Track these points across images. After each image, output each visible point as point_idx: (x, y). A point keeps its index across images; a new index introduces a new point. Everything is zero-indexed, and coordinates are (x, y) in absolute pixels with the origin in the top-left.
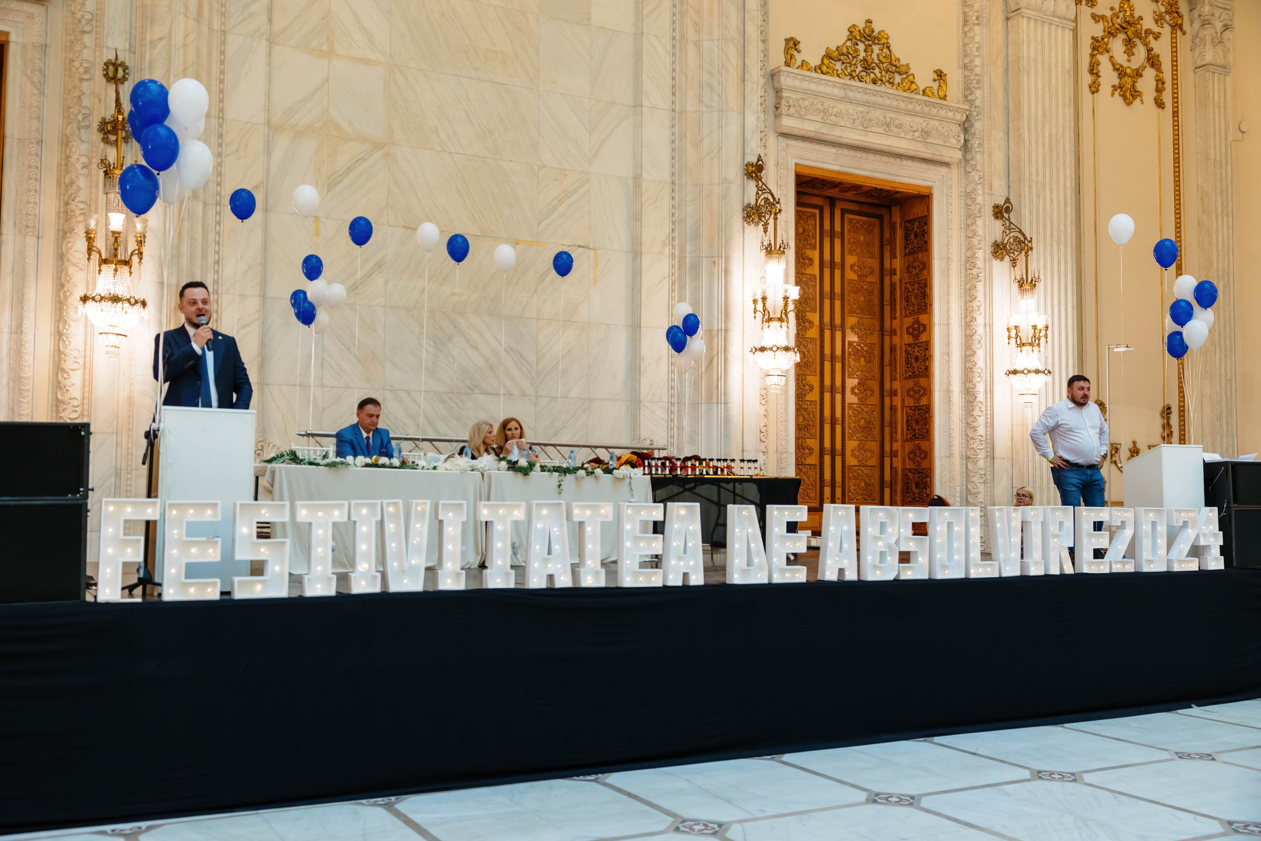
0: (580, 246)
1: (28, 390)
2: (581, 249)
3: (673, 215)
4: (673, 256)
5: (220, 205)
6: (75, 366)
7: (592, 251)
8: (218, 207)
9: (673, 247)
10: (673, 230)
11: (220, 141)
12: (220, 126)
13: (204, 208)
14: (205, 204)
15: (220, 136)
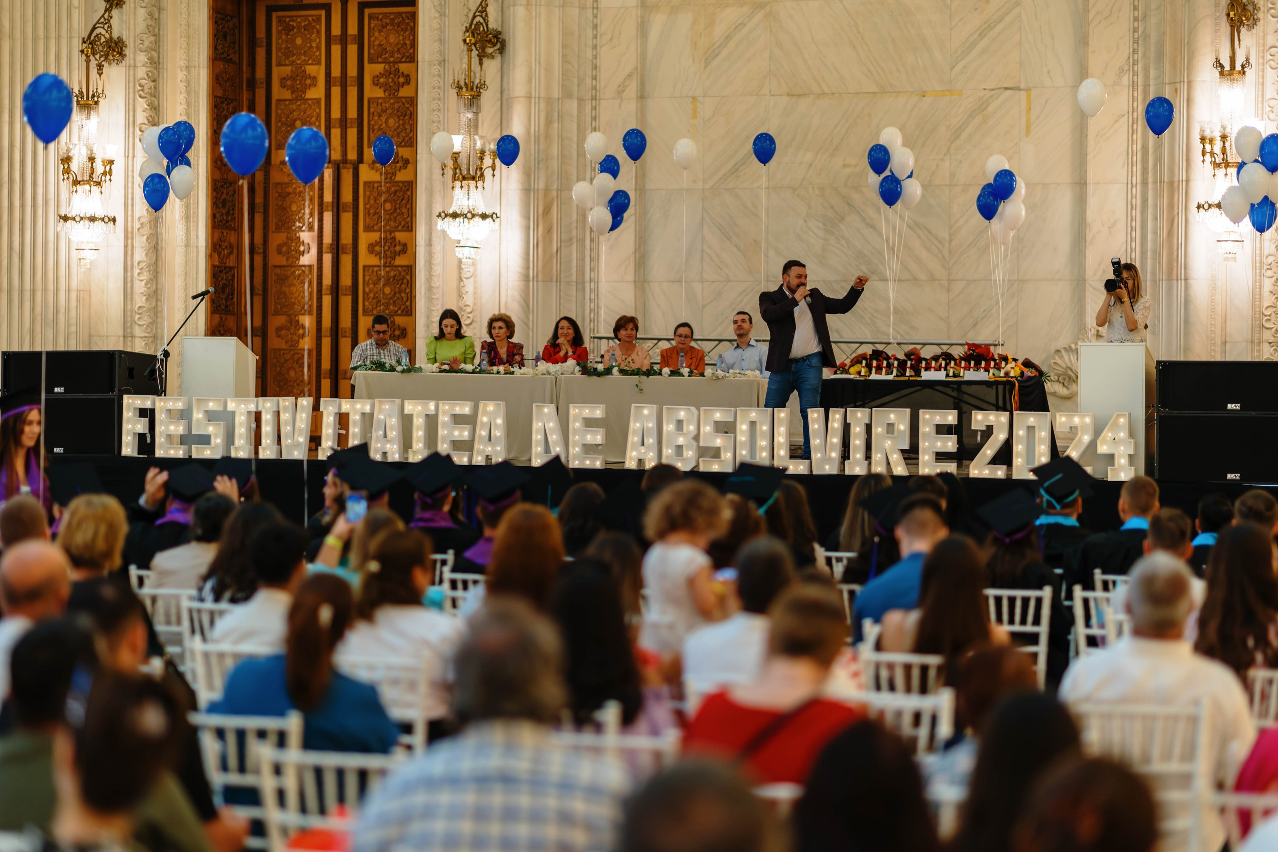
0: (1006, 89)
1: (437, 299)
2: (1009, 92)
3: (1135, 30)
4: (1134, 85)
5: (596, 99)
6: (468, 275)
7: (1023, 93)
8: (594, 102)
9: (1135, 74)
10: (1134, 50)
11: (595, 33)
12: (596, 16)
13: (579, 105)
14: (581, 100)
15: (595, 27)
